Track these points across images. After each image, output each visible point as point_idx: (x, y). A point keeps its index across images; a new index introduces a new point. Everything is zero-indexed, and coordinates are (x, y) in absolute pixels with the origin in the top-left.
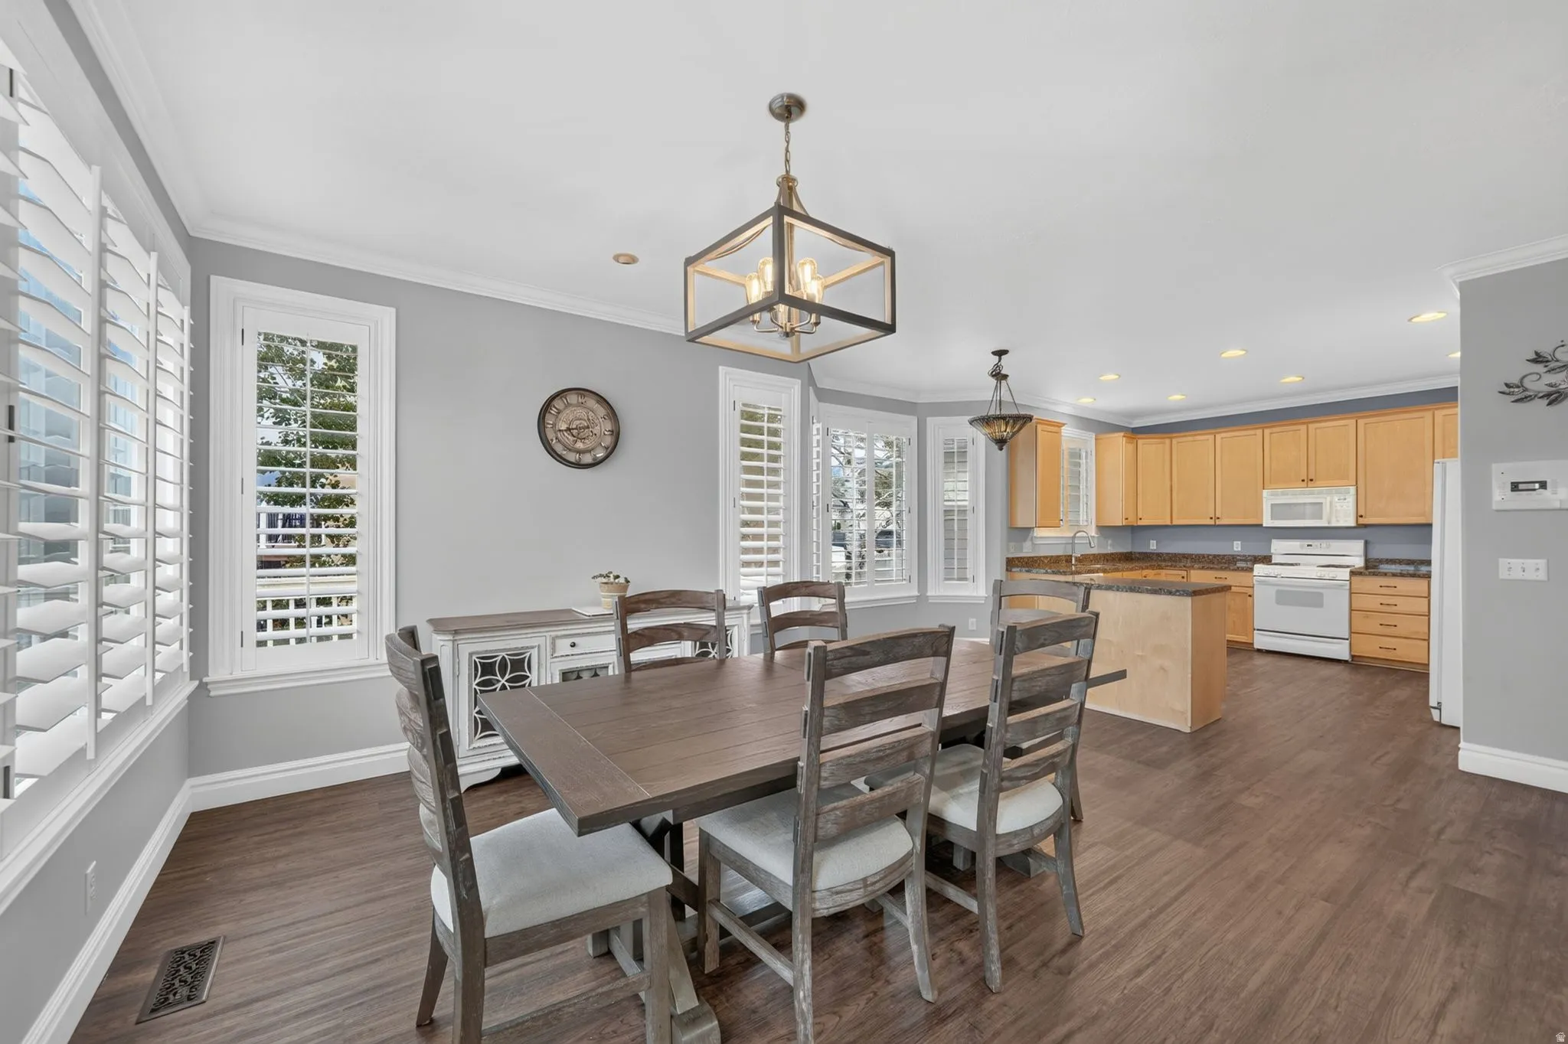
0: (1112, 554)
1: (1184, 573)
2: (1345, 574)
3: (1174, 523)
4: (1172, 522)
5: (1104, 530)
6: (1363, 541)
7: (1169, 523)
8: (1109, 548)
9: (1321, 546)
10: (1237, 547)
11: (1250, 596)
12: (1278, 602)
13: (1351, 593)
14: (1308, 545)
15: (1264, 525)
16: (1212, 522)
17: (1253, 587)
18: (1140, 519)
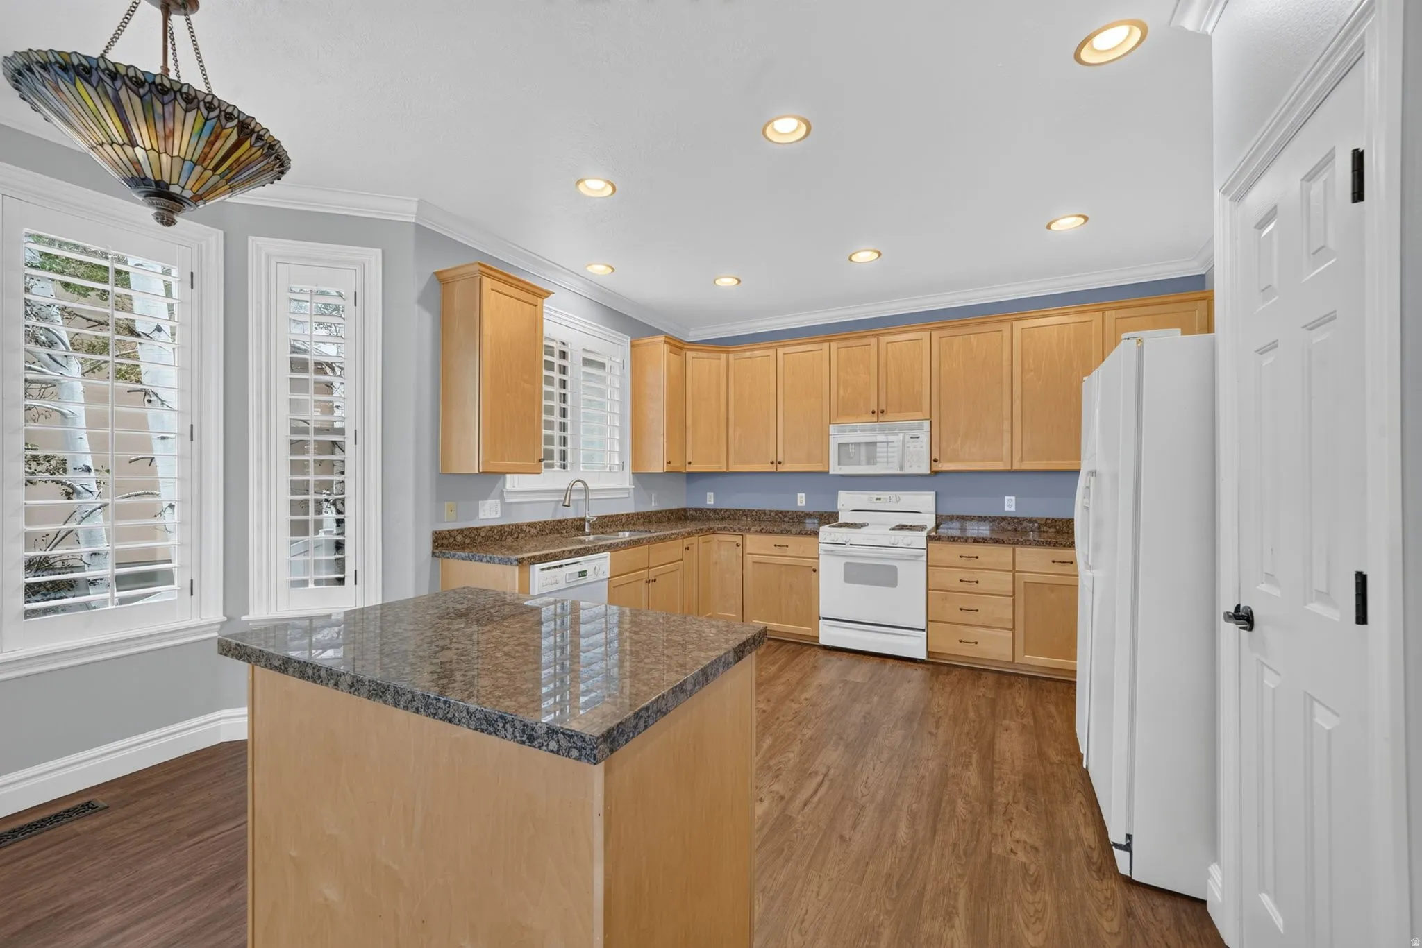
0: (657, 512)
1: (738, 539)
2: (920, 539)
3: (731, 470)
4: (728, 468)
5: (642, 478)
6: (934, 493)
7: (724, 469)
8: (653, 504)
9: (889, 498)
10: (801, 501)
11: (815, 571)
12: (848, 579)
13: (927, 566)
14: (877, 499)
15: (831, 473)
16: (772, 468)
17: (818, 558)
18: (690, 463)
